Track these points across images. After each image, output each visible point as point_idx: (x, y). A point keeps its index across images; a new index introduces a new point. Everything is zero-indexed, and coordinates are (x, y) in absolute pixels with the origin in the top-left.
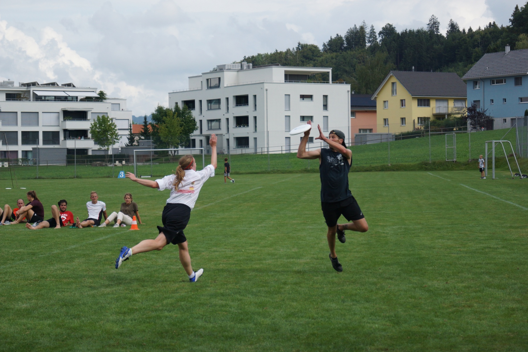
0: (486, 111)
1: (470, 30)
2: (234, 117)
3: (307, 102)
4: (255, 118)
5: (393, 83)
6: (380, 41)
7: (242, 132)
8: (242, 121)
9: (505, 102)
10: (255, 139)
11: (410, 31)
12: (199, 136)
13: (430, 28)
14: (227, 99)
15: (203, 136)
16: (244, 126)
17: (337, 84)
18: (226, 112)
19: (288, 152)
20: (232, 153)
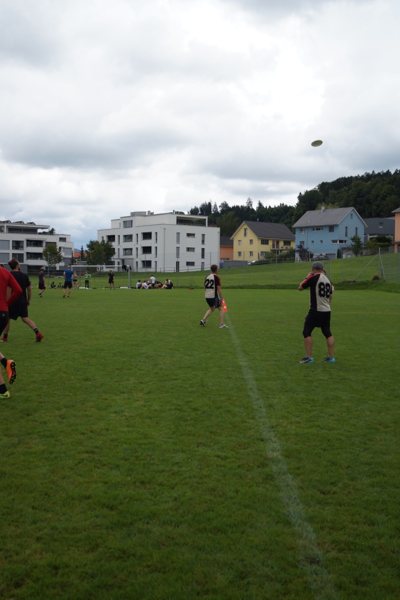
0: (309, 248)
2: (142, 247)
3: (191, 239)
4: (156, 248)
5: (245, 229)
6: (219, 211)
7: (147, 257)
8: (147, 250)
9: (322, 242)
10: (156, 262)
12: (117, 259)
13: (248, 206)
14: (137, 234)
15: (120, 259)
16: (149, 253)
17: (210, 227)
18: (136, 243)
19: (177, 271)
20: (139, 271)
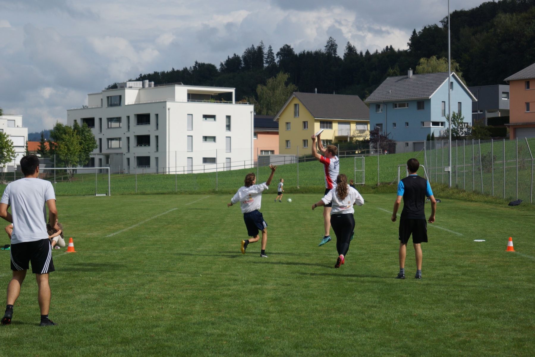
0: (389, 134)
1: (367, 53)
2: (135, 136)
3: (209, 123)
4: (157, 137)
5: (296, 105)
6: (278, 62)
7: (143, 151)
8: (143, 140)
9: (408, 125)
10: (157, 159)
11: (308, 52)
12: (98, 154)
13: (328, 50)
14: (128, 117)
15: (103, 154)
16: (146, 145)
17: (240, 104)
18: (127, 130)
19: (190, 172)
